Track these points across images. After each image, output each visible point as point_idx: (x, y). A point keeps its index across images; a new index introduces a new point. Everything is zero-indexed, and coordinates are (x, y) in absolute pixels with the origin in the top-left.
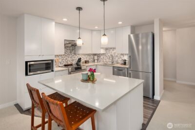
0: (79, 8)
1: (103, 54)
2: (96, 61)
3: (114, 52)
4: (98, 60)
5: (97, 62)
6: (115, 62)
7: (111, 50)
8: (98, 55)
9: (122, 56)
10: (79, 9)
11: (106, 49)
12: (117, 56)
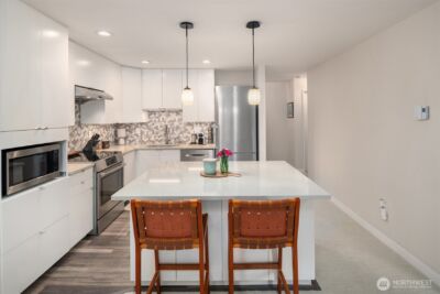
0: (187, 23)
1: (142, 124)
2: (122, 141)
3: (169, 119)
4: (126, 138)
5: (125, 144)
6: (173, 141)
7: (164, 115)
8: (128, 127)
9: (189, 128)
10: (187, 25)
11: (150, 113)
12: (178, 128)
